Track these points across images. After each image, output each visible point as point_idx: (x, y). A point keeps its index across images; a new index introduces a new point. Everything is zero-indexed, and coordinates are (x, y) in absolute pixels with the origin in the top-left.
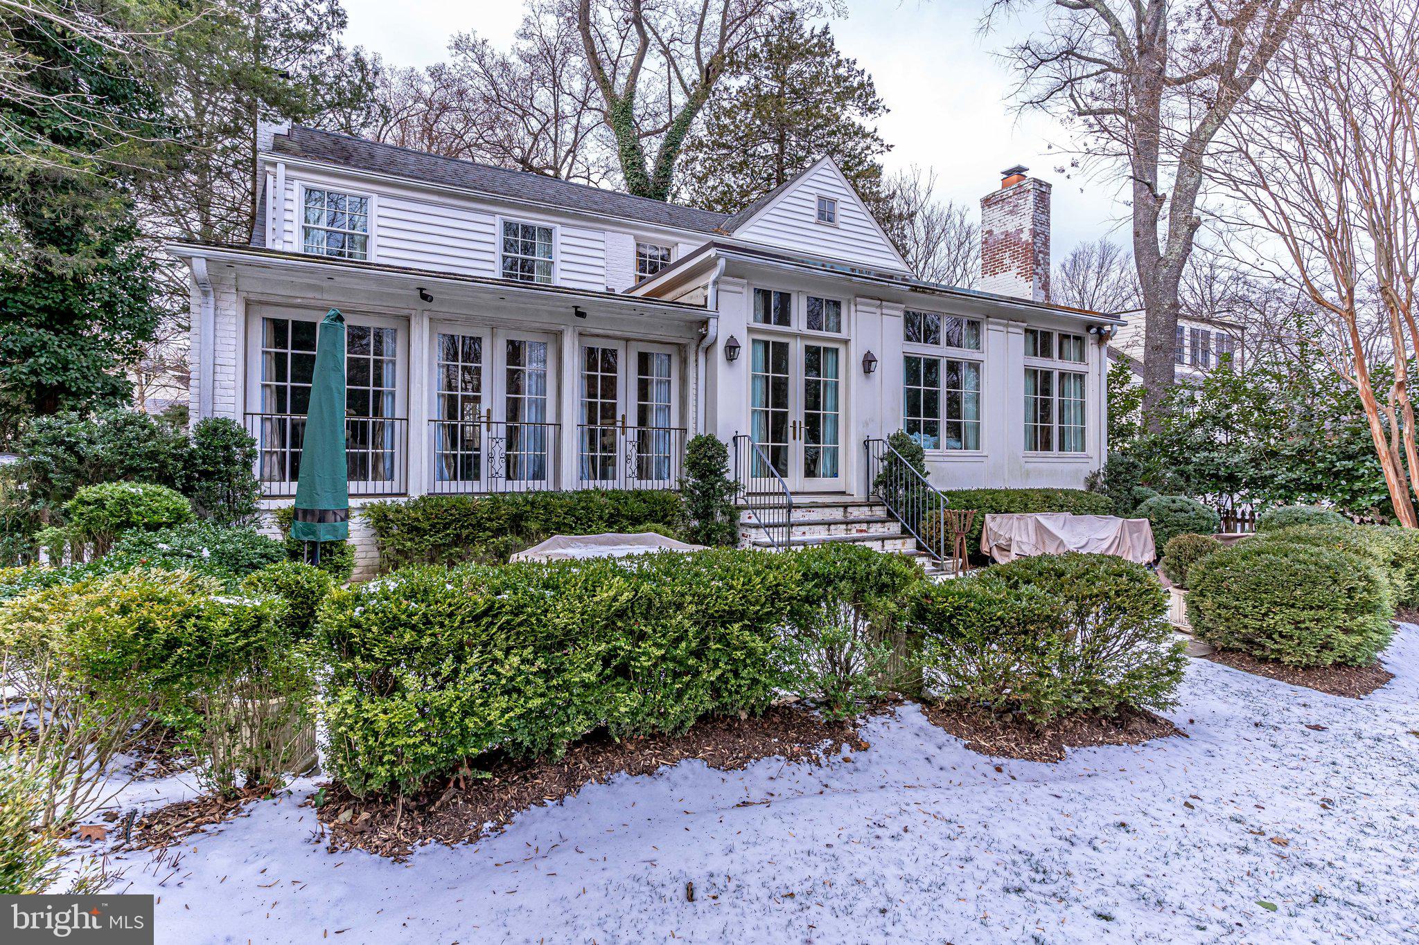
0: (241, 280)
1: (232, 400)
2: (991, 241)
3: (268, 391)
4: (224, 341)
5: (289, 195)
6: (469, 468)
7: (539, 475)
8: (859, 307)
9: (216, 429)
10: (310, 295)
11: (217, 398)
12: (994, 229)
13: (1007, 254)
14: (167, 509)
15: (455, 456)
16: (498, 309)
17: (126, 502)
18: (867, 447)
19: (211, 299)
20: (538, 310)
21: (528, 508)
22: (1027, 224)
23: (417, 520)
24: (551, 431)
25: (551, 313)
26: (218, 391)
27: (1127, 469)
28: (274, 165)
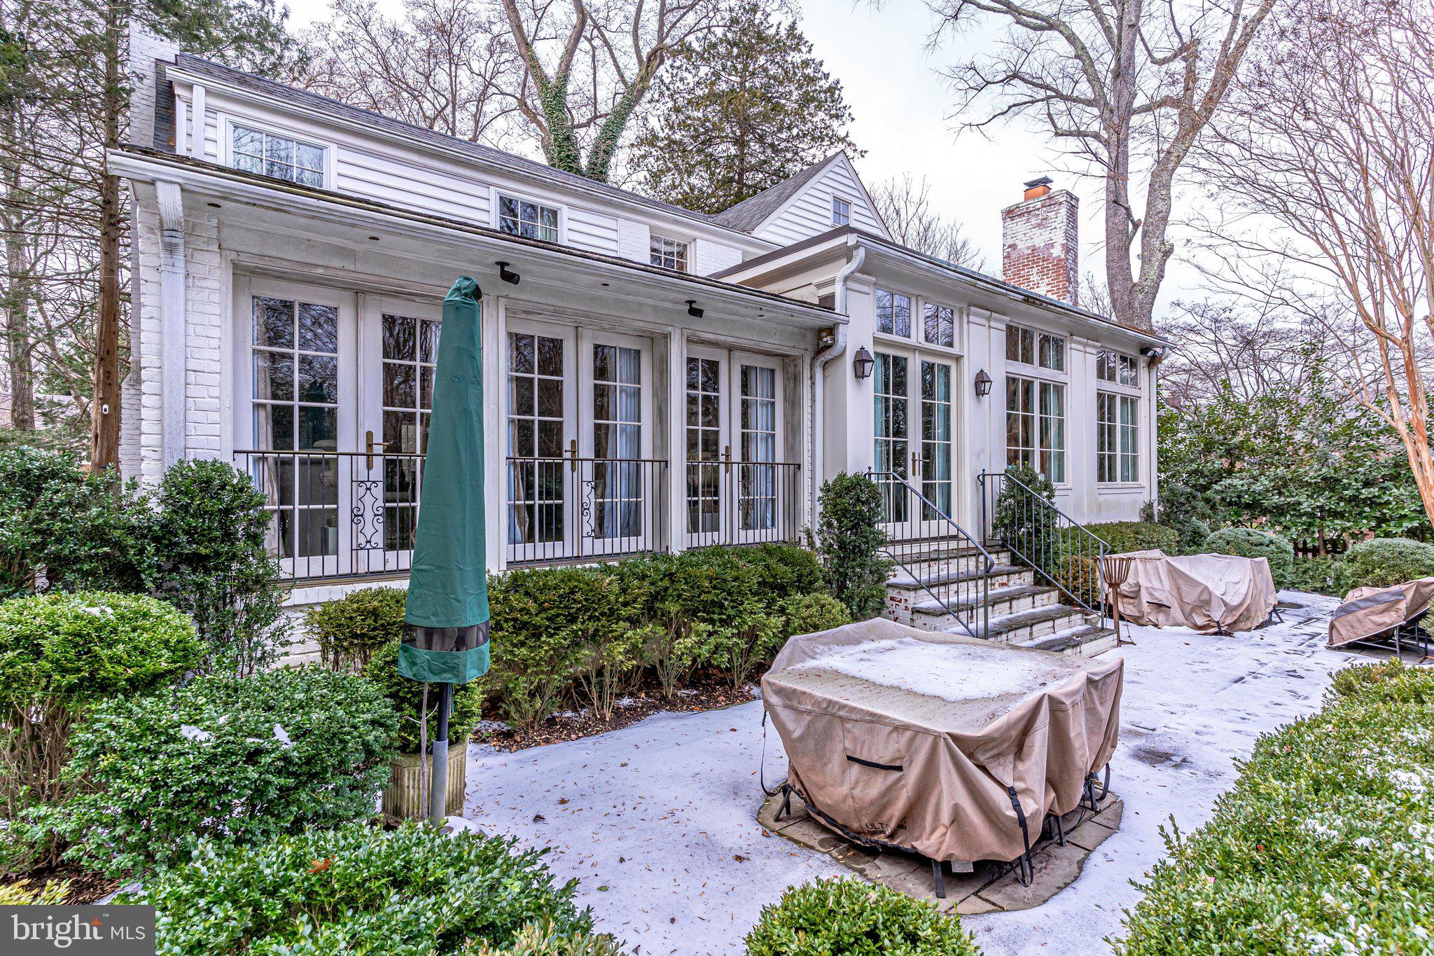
0: (226, 232)
1: (216, 429)
2: (1014, 256)
3: (262, 413)
4: (199, 330)
5: (210, 133)
6: (551, 525)
7: (632, 527)
8: (972, 318)
9: (209, 481)
10: (337, 263)
11: (190, 425)
12: (1018, 242)
13: (1035, 271)
14: (166, 643)
15: (531, 507)
16: (593, 299)
17: (88, 640)
18: (983, 484)
19: (180, 258)
20: (640, 304)
21: (666, 583)
22: (1059, 238)
23: (527, 611)
24: (647, 470)
25: (655, 309)
26: (192, 415)
27: (1187, 499)
28: (190, 87)
